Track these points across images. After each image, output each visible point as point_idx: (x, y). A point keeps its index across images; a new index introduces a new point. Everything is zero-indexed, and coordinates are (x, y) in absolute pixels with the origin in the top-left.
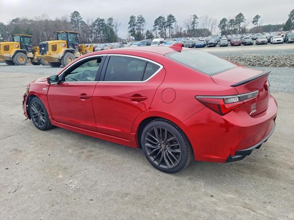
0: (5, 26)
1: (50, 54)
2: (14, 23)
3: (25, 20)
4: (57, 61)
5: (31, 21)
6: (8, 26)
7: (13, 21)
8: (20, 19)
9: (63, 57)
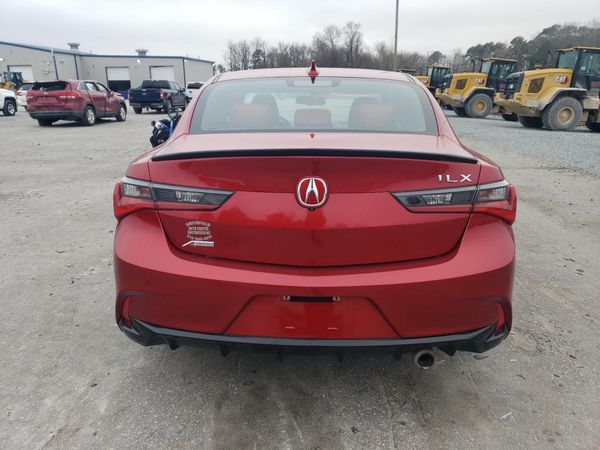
0: (525, 44)
1: (519, 99)
2: (544, 35)
3: (569, 28)
4: (532, 113)
5: (583, 29)
6: (531, 42)
7: (545, 31)
8: (559, 26)
9: (548, 107)
